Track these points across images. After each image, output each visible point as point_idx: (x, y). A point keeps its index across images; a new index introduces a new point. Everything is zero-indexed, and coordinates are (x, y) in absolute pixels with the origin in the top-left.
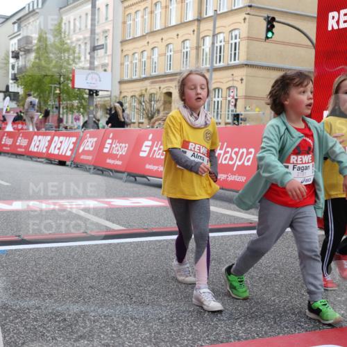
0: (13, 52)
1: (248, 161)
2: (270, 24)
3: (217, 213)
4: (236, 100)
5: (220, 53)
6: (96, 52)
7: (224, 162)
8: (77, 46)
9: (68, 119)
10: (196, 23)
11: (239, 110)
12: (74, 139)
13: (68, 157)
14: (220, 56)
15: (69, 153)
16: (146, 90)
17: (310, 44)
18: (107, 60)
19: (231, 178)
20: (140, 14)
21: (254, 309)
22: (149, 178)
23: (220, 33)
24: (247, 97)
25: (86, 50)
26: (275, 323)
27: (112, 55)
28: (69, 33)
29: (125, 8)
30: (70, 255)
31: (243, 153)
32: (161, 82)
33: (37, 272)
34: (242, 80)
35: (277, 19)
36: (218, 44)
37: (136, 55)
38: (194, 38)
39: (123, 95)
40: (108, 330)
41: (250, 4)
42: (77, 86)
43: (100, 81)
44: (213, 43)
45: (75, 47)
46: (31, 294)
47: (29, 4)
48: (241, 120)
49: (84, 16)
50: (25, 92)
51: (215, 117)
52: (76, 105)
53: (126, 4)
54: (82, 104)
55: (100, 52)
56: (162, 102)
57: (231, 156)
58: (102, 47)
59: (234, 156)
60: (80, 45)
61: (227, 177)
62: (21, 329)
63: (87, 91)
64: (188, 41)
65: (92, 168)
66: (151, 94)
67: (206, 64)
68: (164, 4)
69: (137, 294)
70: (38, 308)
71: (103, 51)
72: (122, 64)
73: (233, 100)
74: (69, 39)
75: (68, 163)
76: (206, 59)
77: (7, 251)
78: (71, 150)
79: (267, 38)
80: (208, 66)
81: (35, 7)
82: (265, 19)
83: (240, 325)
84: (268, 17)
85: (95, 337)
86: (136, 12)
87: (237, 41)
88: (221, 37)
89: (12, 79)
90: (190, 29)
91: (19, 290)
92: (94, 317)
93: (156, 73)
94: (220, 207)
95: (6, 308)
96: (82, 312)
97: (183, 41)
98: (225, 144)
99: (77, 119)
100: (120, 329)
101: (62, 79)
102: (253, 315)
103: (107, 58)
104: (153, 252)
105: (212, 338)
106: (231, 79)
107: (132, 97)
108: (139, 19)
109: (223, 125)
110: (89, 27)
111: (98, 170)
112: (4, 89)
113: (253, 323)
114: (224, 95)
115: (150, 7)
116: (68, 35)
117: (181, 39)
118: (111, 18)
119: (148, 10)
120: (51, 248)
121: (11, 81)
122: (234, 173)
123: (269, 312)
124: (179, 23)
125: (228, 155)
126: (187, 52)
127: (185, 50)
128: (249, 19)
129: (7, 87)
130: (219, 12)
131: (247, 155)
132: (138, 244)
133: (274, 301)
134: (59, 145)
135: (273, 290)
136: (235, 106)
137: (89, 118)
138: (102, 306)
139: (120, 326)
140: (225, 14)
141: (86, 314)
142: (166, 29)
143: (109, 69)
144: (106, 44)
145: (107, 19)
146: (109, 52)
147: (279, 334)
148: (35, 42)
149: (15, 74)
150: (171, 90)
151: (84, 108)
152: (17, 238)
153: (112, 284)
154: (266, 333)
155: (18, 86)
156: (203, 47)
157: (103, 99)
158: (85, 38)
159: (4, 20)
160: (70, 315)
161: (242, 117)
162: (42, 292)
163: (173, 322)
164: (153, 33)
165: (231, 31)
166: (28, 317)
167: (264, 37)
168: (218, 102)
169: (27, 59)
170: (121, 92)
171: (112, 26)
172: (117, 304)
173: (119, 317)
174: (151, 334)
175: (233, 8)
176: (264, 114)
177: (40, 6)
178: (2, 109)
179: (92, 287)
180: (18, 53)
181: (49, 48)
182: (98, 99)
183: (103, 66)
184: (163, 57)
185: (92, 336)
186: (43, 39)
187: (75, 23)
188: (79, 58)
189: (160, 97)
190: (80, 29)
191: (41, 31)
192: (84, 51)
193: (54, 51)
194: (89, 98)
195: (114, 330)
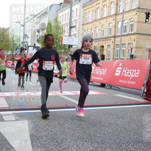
0: (37, 30)
3: (123, 97)
4: (132, 49)
5: (125, 28)
6: (72, 29)
7: (126, 76)
8: (64, 27)
10: (115, 16)
11: (133, 53)
14: (125, 30)
16: (93, 45)
18: (75, 33)
19: (129, 82)
20: (90, 13)
21: (138, 139)
22: (93, 82)
23: (125, 20)
24: (136, 48)
25: (67, 28)
26: (147, 145)
27: (79, 30)
28: (61, 21)
29: (84, 10)
30: (60, 114)
31: (135, 71)
32: (99, 41)
34: (134, 40)
35: (150, 13)
36: (124, 25)
37: (89, 30)
38: (114, 22)
40: (75, 146)
41: (139, 7)
42: (63, 43)
43: (73, 41)
44: (122, 24)
45: (63, 27)
46: (44, 130)
47: (44, 10)
48: (134, 57)
49: (67, 14)
50: (42, 46)
51: (123, 56)
52: (63, 51)
53: (85, 8)
54: (65, 51)
55: (73, 29)
56: (99, 50)
57: (129, 73)
58: (74, 27)
59: (130, 73)
60: (65, 26)
61: (127, 82)
62: (40, 145)
63: (68, 46)
64: (111, 24)
65: (69, 78)
66: (95, 47)
67: (119, 33)
68: (101, 8)
69: (88, 132)
70: (46, 136)
72: (83, 34)
73: (131, 49)
74: (60, 24)
76: (119, 31)
77: (34, 112)
79: (146, 21)
80: (120, 34)
81: (47, 11)
82: (145, 14)
83: (132, 145)
84: (147, 12)
85: (70, 149)
86: (89, 12)
87: (133, 23)
88: (126, 22)
89: (37, 41)
90: (112, 19)
91: (39, 129)
92: (69, 140)
93: (97, 38)
94: (124, 95)
95: (33, 136)
96: (64, 138)
97: (109, 24)
98: (127, 68)
100: (80, 146)
101: (57, 41)
102: (138, 141)
103: (76, 31)
104: (95, 114)
106: (130, 40)
108: (90, 15)
109: (126, 60)
110: (69, 18)
111: (72, 79)
112: (33, 45)
113: (138, 145)
114: (126, 47)
115: (95, 9)
116: (60, 22)
117: (108, 23)
118: (78, 14)
119: (94, 11)
121: (36, 42)
122: (130, 81)
124: (107, 16)
125: (128, 73)
126: (111, 28)
127: (110, 28)
128: (138, 13)
129: (35, 44)
130: (125, 11)
131: (136, 73)
132: (88, 110)
136: (131, 51)
137: (68, 57)
138: (73, 136)
139: (80, 145)
140: (128, 12)
141: (66, 139)
142: (102, 19)
143: (77, 36)
144: (76, 26)
145: (76, 15)
146: (77, 29)
147: (149, 150)
148: (46, 25)
149: (38, 39)
150: (103, 45)
151: (66, 53)
152: (38, 107)
153: (77, 127)
154: (143, 149)
155: (39, 44)
156: (117, 26)
157: (74, 49)
158: (67, 23)
161: (134, 56)
162: (48, 129)
163: (103, 143)
164: (96, 20)
165: (130, 19)
166: (42, 140)
167: (145, 21)
168: (124, 50)
169: (43, 32)
171: (78, 18)
173: (80, 141)
174: (93, 148)
175: (131, 9)
176: (144, 55)
177: (49, 10)
178: (33, 54)
179: (69, 128)
180: (39, 30)
181: (52, 28)
182: (72, 49)
183: (75, 35)
184: (100, 31)
185: (69, 149)
186: (49, 24)
187: (64, 17)
188: (65, 32)
189: (99, 47)
190: (65, 19)
191: (49, 21)
192: (67, 29)
193: (54, 29)
194: (68, 49)
195: (78, 146)
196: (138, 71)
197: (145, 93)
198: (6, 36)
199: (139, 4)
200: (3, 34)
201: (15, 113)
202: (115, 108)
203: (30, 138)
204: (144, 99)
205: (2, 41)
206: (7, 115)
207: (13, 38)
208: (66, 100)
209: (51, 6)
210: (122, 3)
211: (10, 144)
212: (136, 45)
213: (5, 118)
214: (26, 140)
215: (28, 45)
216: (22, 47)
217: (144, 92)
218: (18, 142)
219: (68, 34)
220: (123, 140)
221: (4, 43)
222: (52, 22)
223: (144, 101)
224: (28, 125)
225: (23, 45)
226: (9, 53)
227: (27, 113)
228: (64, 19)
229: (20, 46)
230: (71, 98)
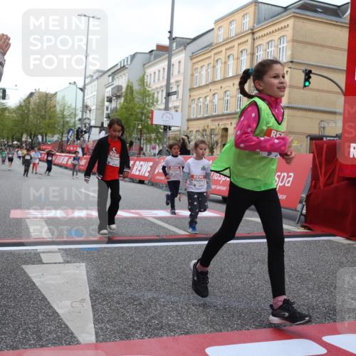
0: (107, 97)
1: (288, 182)
2: (308, 75)
6: (170, 97)
9: (147, 148)
12: (151, 164)
13: (146, 178)
15: (147, 175)
16: (208, 126)
17: (340, 91)
18: (177, 104)
20: (204, 68)
24: (288, 133)
27: (182, 99)
29: (194, 64)
30: (145, 253)
31: (284, 176)
32: (220, 120)
33: (120, 265)
35: (313, 72)
37: (201, 99)
39: (190, 130)
40: (174, 314)
41: (291, 60)
42: (155, 122)
43: (172, 119)
45: (154, 94)
46: (116, 282)
47: (121, 62)
49: (162, 70)
52: (153, 137)
53: (194, 61)
54: (158, 136)
55: (173, 97)
56: (219, 136)
58: (175, 93)
59: (277, 178)
60: (158, 92)
63: (162, 127)
66: (212, 130)
68: (223, 61)
70: (120, 294)
71: (175, 96)
72: (190, 106)
74: (150, 87)
75: (146, 182)
78: (149, 172)
79: (305, 86)
81: (126, 64)
82: (303, 72)
84: (306, 70)
85: (164, 318)
86: (202, 67)
89: (106, 118)
91: (107, 279)
92: (163, 302)
93: (216, 113)
95: (97, 293)
96: (154, 298)
99: (154, 148)
101: (143, 117)
103: (178, 101)
105: (257, 324)
107: (197, 131)
108: (204, 72)
110: (166, 78)
112: (100, 125)
115: (212, 62)
116: (149, 84)
117: (236, 87)
118: (182, 71)
119: (211, 65)
120: (131, 247)
121: (105, 119)
123: (303, 305)
124: (235, 74)
127: (239, 96)
128: (291, 71)
129: (102, 123)
131: (287, 178)
133: (308, 296)
134: (139, 168)
135: (307, 287)
137: (163, 147)
138: (170, 294)
139: (184, 311)
141: (157, 300)
142: (225, 79)
143: (180, 110)
144: (178, 91)
145: (179, 72)
146: (180, 97)
148: (124, 90)
149: (108, 114)
150: (228, 126)
151: (160, 140)
157: (174, 133)
158: (162, 87)
159: (101, 74)
160: (144, 300)
162: (124, 281)
163: (225, 309)
164: (214, 83)
166: (113, 301)
167: (302, 85)
169: (118, 102)
170: (188, 128)
171: (183, 77)
172: (182, 293)
173: (183, 304)
174: (208, 318)
176: (301, 146)
177: (129, 63)
179: (162, 279)
180: (111, 98)
181: (135, 94)
182: (171, 133)
183: (175, 107)
184: (221, 101)
185: (162, 318)
186: (130, 88)
187: (156, 76)
188: (157, 102)
189: (219, 131)
190: (159, 80)
191: (129, 81)
192: (161, 96)
193: (139, 96)
194: (164, 132)
195: (179, 313)
196: (290, 176)
197: (305, 216)
198: (50, 108)
199: (292, 54)
200: (45, 104)
201: (63, 249)
202: (248, 243)
203: (91, 297)
204: (302, 226)
205: (43, 117)
206: (49, 252)
207: (63, 111)
208: (159, 226)
209: (133, 57)
210: (261, 53)
211: (52, 307)
212: (287, 128)
213: (44, 258)
214: (83, 300)
215: (89, 124)
216: (79, 128)
217: (301, 214)
218: (68, 303)
219: (163, 106)
220: (264, 304)
221: (47, 121)
222: (134, 85)
223: (302, 230)
224: (87, 272)
225: (81, 124)
226: (56, 138)
227: (85, 248)
228: (157, 78)
229: (75, 126)
230: (167, 223)
